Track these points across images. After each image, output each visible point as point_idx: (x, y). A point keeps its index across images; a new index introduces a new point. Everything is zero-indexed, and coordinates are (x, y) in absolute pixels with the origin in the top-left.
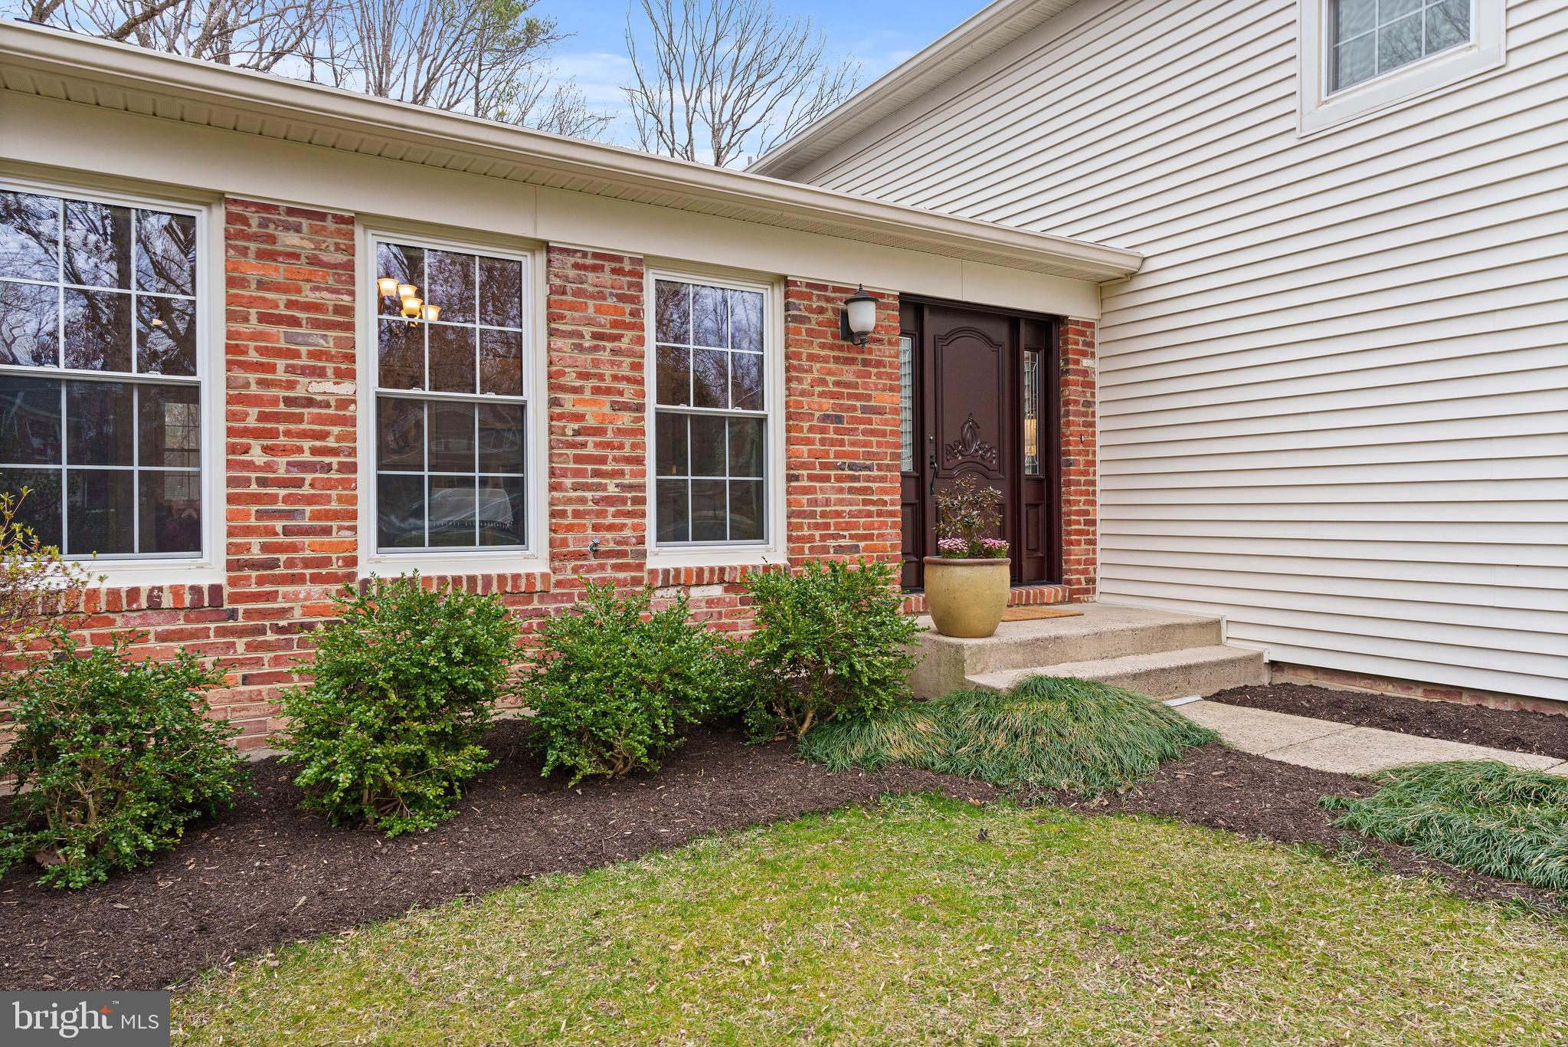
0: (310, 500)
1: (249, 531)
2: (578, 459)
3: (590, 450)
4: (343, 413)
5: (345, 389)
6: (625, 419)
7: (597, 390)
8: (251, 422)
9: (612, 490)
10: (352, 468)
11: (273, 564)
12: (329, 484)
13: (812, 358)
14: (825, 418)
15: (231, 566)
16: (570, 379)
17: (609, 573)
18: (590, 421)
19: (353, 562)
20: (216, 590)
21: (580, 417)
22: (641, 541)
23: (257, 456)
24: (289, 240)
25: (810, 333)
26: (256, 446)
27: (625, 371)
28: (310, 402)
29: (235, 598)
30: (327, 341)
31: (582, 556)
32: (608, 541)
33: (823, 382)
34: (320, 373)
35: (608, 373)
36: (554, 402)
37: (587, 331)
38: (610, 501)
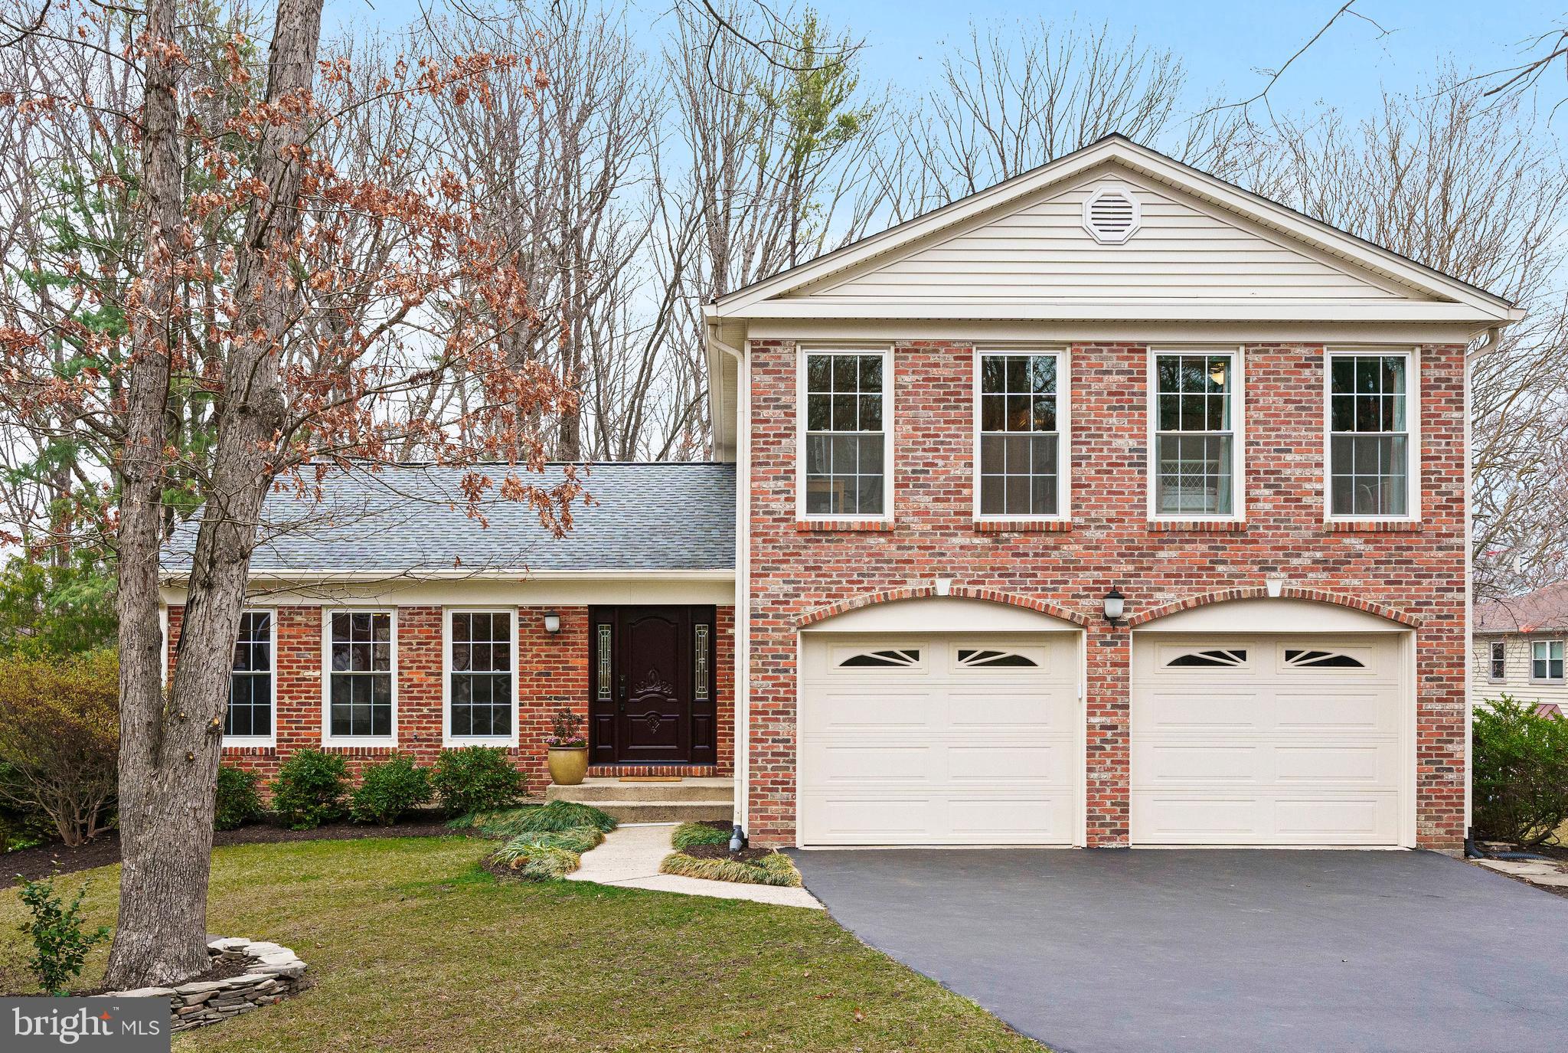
0: (304, 716)
1: (284, 728)
2: (410, 698)
3: (415, 694)
4: (316, 683)
5: (317, 673)
6: (432, 680)
7: (418, 668)
8: (285, 688)
9: (425, 711)
10: (320, 704)
11: (291, 741)
12: (311, 710)
13: (531, 644)
14: (539, 674)
15: (278, 741)
16: (407, 664)
17: (424, 749)
18: (416, 681)
19: (319, 740)
20: (273, 749)
21: (411, 680)
22: (440, 734)
23: (287, 700)
24: (298, 619)
25: (531, 631)
26: (286, 696)
27: (433, 658)
28: (304, 679)
29: (279, 753)
30: (310, 655)
31: (411, 741)
32: (424, 734)
33: (538, 656)
34: (308, 668)
35: (424, 659)
36: (400, 674)
37: (414, 642)
38: (424, 716)
